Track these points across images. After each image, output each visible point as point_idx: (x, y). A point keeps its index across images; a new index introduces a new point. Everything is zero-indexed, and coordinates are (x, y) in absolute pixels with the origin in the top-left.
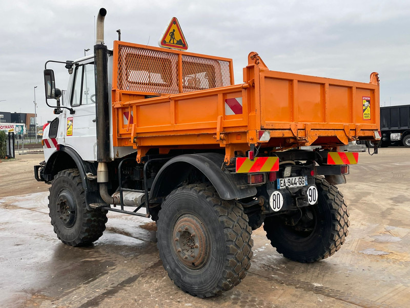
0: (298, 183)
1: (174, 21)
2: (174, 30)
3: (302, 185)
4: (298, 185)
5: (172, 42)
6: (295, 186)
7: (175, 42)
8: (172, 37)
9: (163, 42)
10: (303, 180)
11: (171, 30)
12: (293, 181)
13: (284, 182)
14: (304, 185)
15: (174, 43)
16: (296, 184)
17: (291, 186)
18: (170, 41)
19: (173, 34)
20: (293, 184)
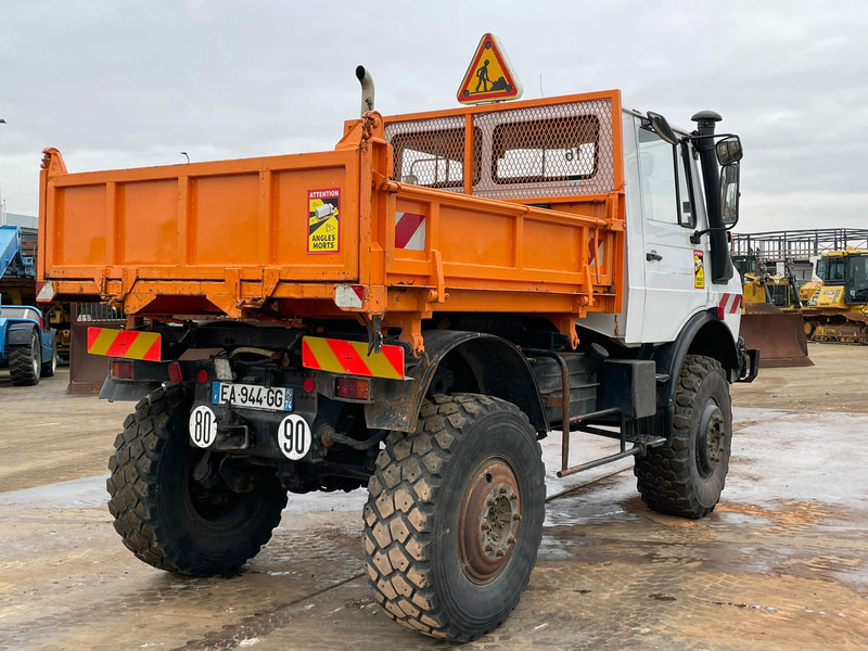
0: (265, 401)
1: (488, 42)
2: (487, 62)
3: (274, 407)
4: (265, 405)
5: (481, 88)
6: (257, 405)
7: (489, 86)
8: (481, 77)
9: (463, 95)
10: (279, 395)
11: (481, 64)
12: (255, 395)
13: (233, 392)
14: (282, 408)
15: (486, 90)
16: (261, 401)
17: (249, 404)
18: (477, 89)
19: (484, 70)
20: (253, 401)
